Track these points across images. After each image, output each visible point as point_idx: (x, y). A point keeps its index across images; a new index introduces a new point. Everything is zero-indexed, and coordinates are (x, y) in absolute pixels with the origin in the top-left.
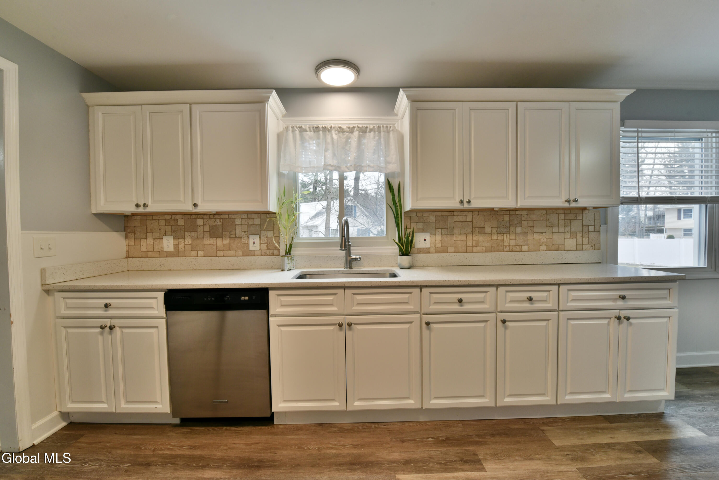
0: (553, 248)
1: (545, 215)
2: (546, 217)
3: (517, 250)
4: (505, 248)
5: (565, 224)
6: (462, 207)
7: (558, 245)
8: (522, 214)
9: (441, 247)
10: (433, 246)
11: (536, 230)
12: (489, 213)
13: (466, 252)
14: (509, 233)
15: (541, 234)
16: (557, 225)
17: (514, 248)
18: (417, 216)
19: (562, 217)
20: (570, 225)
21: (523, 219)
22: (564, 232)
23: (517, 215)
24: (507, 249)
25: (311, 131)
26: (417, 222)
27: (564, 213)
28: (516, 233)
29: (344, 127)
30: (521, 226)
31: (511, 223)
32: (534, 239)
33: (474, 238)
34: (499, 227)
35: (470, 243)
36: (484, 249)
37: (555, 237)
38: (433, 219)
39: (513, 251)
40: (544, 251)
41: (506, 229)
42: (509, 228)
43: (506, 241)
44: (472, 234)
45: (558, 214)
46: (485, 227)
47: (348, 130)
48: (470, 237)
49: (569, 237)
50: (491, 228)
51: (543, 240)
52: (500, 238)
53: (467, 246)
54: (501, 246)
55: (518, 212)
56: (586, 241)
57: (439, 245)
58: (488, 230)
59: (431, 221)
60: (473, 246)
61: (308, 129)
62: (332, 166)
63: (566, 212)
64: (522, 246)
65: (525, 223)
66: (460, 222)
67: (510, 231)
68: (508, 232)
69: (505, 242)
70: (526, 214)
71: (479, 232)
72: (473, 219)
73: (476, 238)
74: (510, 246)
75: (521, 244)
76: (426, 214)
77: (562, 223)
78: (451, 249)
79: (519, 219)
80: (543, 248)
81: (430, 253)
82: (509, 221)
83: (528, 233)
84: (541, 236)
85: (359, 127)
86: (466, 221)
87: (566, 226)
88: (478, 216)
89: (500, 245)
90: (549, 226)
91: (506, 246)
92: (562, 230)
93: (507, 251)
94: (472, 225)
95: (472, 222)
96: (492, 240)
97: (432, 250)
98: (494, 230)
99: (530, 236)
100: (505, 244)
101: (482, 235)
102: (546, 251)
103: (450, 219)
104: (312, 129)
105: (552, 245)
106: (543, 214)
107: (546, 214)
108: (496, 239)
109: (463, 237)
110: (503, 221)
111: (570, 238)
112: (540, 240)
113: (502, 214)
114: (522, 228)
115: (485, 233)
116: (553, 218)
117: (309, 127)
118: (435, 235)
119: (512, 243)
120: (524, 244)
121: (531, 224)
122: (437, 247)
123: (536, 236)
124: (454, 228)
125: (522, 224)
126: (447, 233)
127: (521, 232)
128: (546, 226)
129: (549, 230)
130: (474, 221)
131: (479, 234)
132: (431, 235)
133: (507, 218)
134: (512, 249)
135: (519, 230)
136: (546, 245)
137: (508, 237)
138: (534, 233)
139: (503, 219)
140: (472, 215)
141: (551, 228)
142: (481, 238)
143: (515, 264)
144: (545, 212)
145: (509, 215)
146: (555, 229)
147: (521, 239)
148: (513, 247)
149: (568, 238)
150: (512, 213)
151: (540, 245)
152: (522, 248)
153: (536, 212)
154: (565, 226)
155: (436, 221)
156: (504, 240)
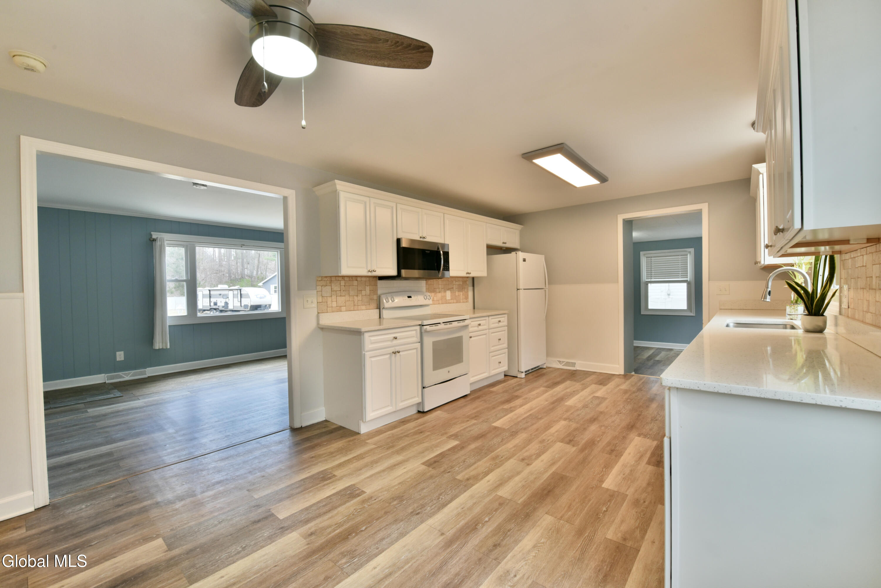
13: (864, 323)
33: (867, 298)
44: (866, 289)
48: (865, 293)
71: (869, 285)
73: (868, 296)
78: (857, 314)
94: (866, 272)
97: (850, 312)
109: (862, 294)
115: (872, 289)
118: (850, 288)
124: (858, 278)
131: (869, 289)
142: (870, 298)
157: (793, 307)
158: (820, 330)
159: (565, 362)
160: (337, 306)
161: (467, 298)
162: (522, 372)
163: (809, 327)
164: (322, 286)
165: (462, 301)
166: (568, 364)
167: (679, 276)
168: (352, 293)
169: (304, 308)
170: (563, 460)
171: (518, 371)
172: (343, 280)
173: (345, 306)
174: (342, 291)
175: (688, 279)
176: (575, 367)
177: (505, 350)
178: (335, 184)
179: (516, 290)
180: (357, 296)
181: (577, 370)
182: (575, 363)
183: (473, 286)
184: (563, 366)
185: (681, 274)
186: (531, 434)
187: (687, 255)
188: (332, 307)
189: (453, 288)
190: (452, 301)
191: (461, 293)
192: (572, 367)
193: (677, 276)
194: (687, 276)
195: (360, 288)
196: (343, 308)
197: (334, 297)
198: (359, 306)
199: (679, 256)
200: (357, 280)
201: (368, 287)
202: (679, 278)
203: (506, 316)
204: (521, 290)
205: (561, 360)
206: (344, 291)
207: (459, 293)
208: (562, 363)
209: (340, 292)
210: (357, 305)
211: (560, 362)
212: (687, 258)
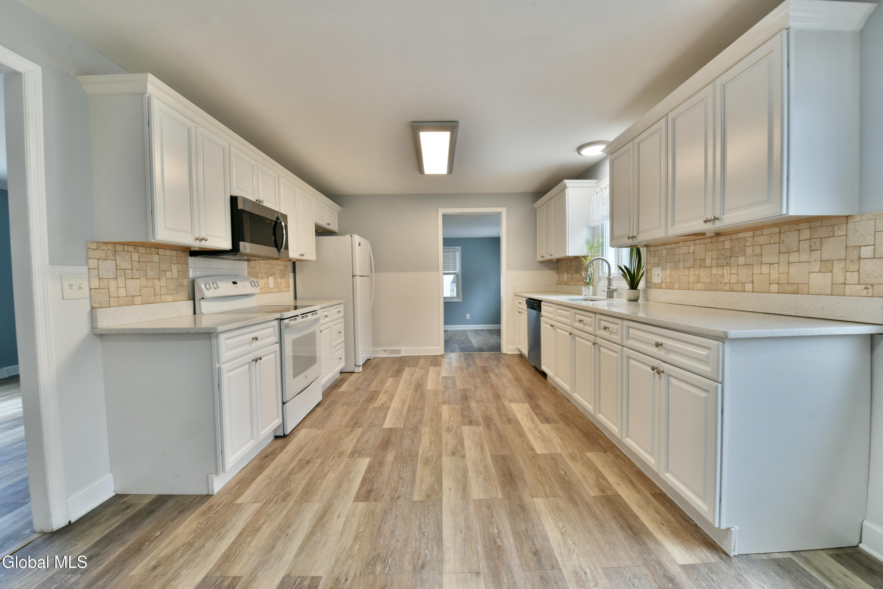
0: (789, 288)
1: (778, 235)
2: (780, 238)
3: (739, 289)
4: (725, 286)
5: (810, 246)
7: (798, 284)
8: (745, 238)
9: (670, 282)
10: (663, 281)
11: (765, 260)
13: (688, 289)
14: (730, 266)
15: (771, 266)
16: (796, 249)
17: (735, 287)
18: (654, 251)
19: (805, 234)
20: (820, 248)
21: (747, 244)
22: (809, 262)
23: (740, 239)
24: (727, 287)
26: (654, 257)
27: (810, 228)
28: (738, 265)
30: (745, 255)
31: (732, 251)
32: (761, 273)
33: (696, 274)
34: (719, 259)
35: (691, 279)
36: (704, 286)
37: (793, 270)
38: (665, 252)
39: (733, 291)
40: (774, 293)
41: (726, 259)
42: (729, 258)
43: (726, 276)
44: (694, 268)
45: (799, 230)
46: (705, 259)
48: (692, 270)
49: (818, 270)
50: (712, 259)
51: (774, 275)
52: (720, 272)
53: (689, 283)
54: (721, 283)
55: (740, 235)
56: (852, 277)
57: (668, 280)
58: (708, 262)
59: (663, 255)
60: (694, 283)
63: (813, 224)
64: (745, 283)
65: (749, 250)
66: (684, 254)
67: (730, 263)
68: (728, 265)
69: (725, 278)
70: (751, 237)
71: (699, 265)
72: (695, 249)
73: (697, 272)
74: (730, 283)
75: (744, 282)
76: (660, 248)
77: (805, 245)
78: (676, 286)
79: (742, 245)
80: (774, 288)
81: (662, 288)
82: (730, 249)
83: (753, 264)
84: (771, 270)
86: (689, 253)
87: (813, 250)
88: (699, 245)
89: (719, 282)
90: (784, 253)
91: (726, 283)
92: (804, 257)
93: (726, 291)
94: (694, 257)
95: (694, 253)
96: (711, 274)
97: (663, 285)
98: (714, 262)
99: (756, 270)
100: (725, 281)
101: (703, 269)
102: (778, 293)
103: (676, 252)
105: (788, 283)
106: (775, 234)
107: (780, 232)
108: (716, 273)
109: (686, 272)
110: (723, 249)
111: (819, 272)
112: (770, 276)
113: (723, 240)
114: (745, 258)
115: (705, 267)
116: (791, 239)
118: (666, 269)
119: (734, 279)
120: (747, 281)
121: (757, 250)
122: (667, 283)
123: (765, 269)
124: (679, 261)
125: (745, 252)
126: (674, 267)
127: (744, 264)
128: (780, 253)
129: (784, 258)
130: (696, 252)
131: (700, 267)
132: (662, 269)
133: (727, 245)
134: (733, 288)
135: (741, 260)
136: (778, 284)
137: (729, 271)
138: (762, 264)
139: (724, 246)
140: (695, 245)
141: (786, 256)
142: (702, 273)
143: (731, 309)
144: (777, 230)
145: (730, 241)
146: (794, 257)
147: (744, 274)
148: (734, 285)
149: (815, 272)
150: (734, 237)
151: (770, 284)
152: (744, 286)
153: (765, 231)
154: (810, 251)
155: (666, 254)
156: (723, 274)
157: (587, 287)
158: (636, 300)
159: (390, 350)
160: (127, 296)
161: (288, 287)
162: (360, 366)
163: (632, 297)
164: (98, 259)
165: (284, 291)
166: (393, 352)
167: (450, 269)
168: (151, 274)
169: (63, 299)
170: (484, 441)
171: (355, 365)
172: (135, 251)
173: (140, 296)
174: (134, 271)
175: (457, 272)
176: (401, 354)
177: (342, 344)
178: (146, 81)
179: (352, 276)
180: (159, 279)
181: (402, 356)
182: (400, 350)
183: (294, 272)
184: (388, 354)
185: (452, 267)
186: (431, 426)
187: (456, 252)
188: (118, 297)
189: (275, 273)
190: (274, 290)
191: (283, 280)
192: (398, 354)
193: (449, 269)
194: (456, 269)
195: (163, 267)
196: (138, 300)
197: (121, 280)
198: (162, 296)
199: (450, 252)
200: (158, 254)
201: (176, 266)
202: (450, 271)
203: (342, 305)
204: (357, 277)
205: (386, 349)
206: (137, 270)
207: (281, 280)
208: (387, 352)
209: (131, 271)
210: (159, 293)
211: (385, 350)
212: (456, 254)
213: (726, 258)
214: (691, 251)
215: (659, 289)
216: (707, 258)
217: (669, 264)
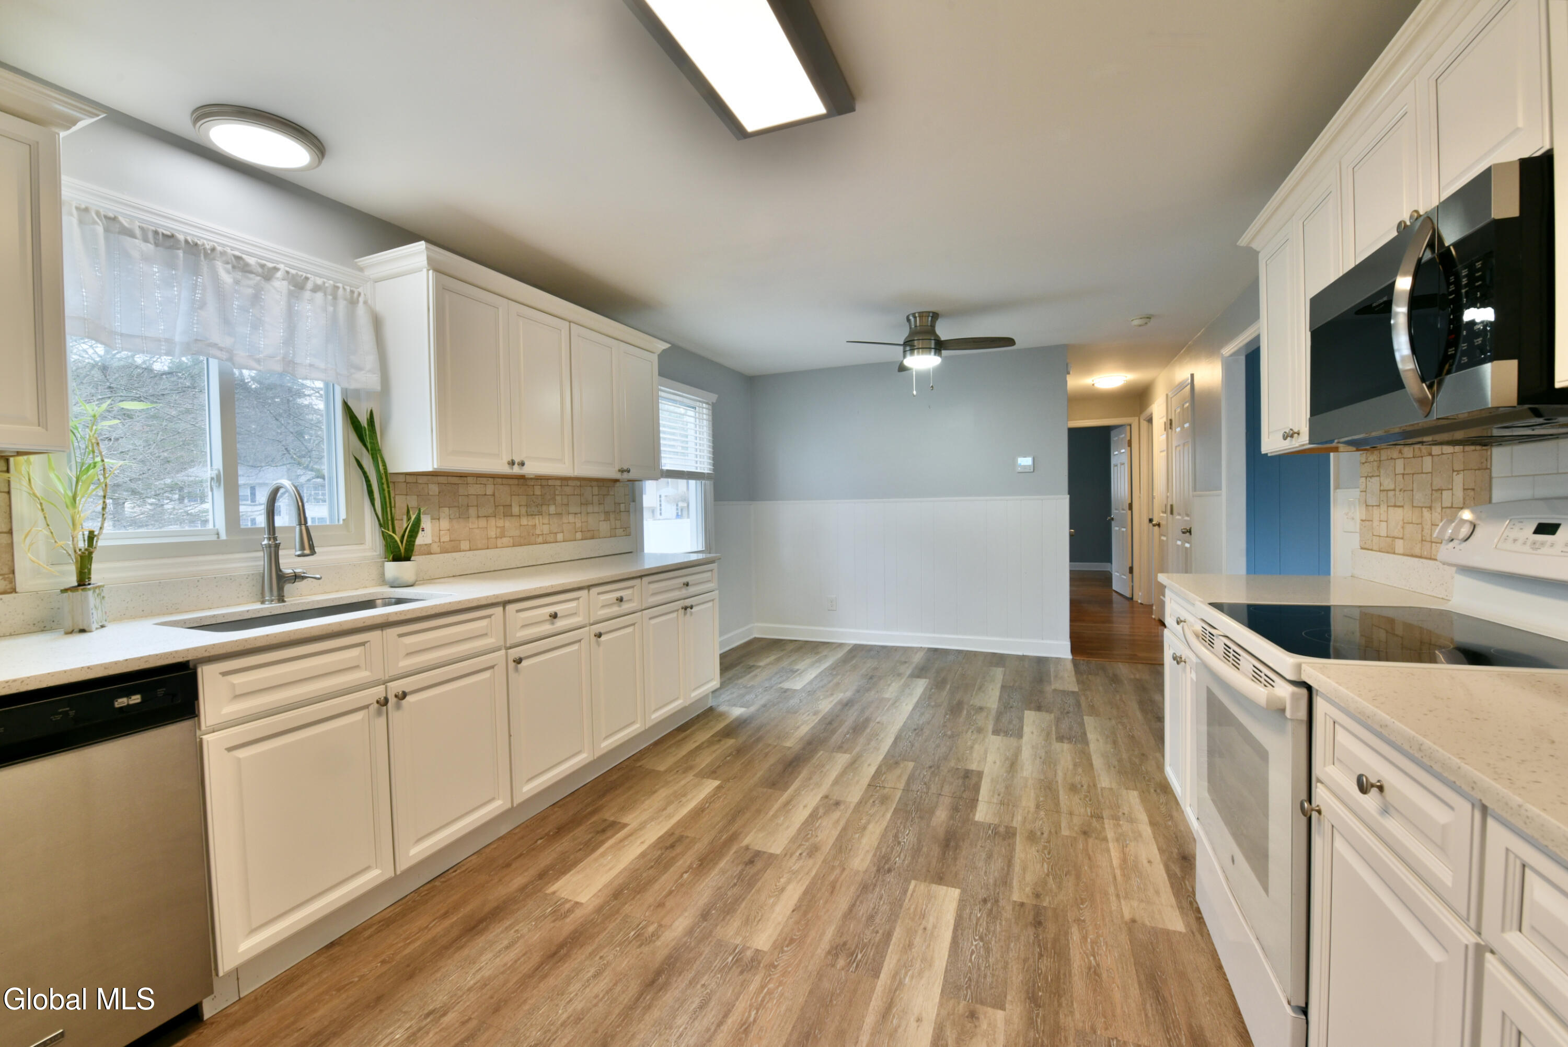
0: (589, 534)
3: (551, 540)
4: (538, 539)
5: (599, 501)
6: (511, 471)
7: (594, 531)
9: (451, 541)
10: (437, 540)
11: (571, 509)
12: (516, 481)
13: (488, 548)
14: (542, 515)
15: (576, 515)
16: (591, 502)
17: (548, 538)
18: (407, 483)
19: (596, 490)
20: (603, 503)
21: (557, 492)
22: (598, 513)
24: (540, 539)
25: (146, 240)
26: (407, 495)
28: (549, 514)
29: (251, 261)
30: (555, 504)
31: (543, 499)
32: (569, 523)
33: (498, 524)
34: (529, 506)
35: (492, 533)
36: (511, 541)
37: (590, 519)
38: (434, 489)
39: (546, 543)
42: (540, 507)
43: (538, 527)
44: (495, 517)
46: (511, 506)
47: (260, 270)
48: (492, 521)
50: (519, 506)
51: (578, 524)
52: (531, 522)
53: (488, 538)
54: (533, 535)
55: (550, 482)
56: (618, 524)
57: (446, 538)
58: (515, 510)
59: (431, 493)
60: (496, 538)
61: (138, 232)
62: (221, 349)
64: (556, 533)
65: (558, 498)
66: (477, 495)
67: (542, 511)
68: (540, 513)
69: (538, 529)
71: (503, 513)
72: (496, 491)
73: (500, 523)
74: (543, 534)
75: (555, 531)
76: (421, 480)
77: (596, 499)
78: (465, 545)
79: (552, 493)
80: (579, 535)
81: (431, 554)
82: (541, 495)
83: (562, 514)
84: (576, 518)
85: (288, 272)
89: (531, 534)
90: (584, 505)
91: (539, 535)
92: (596, 509)
93: (540, 544)
94: (494, 501)
95: (494, 495)
96: (521, 525)
97: (435, 548)
98: (523, 510)
99: (565, 520)
100: (538, 532)
101: (509, 518)
102: (582, 539)
103: (462, 490)
104: (150, 236)
105: (588, 531)
106: (577, 487)
108: (526, 524)
109: (482, 523)
110: (534, 495)
111: (604, 520)
112: (575, 524)
113: (533, 484)
114: (556, 506)
115: (512, 516)
116: (588, 493)
117: (141, 228)
118: (439, 519)
120: (559, 531)
121: (565, 500)
122: (444, 542)
123: (571, 518)
124: (468, 506)
125: (555, 500)
126: (458, 515)
127: (555, 513)
128: (581, 504)
129: (584, 509)
130: (496, 494)
131: (504, 516)
132: (432, 519)
133: (538, 491)
134: (546, 540)
135: (552, 509)
136: (581, 531)
137: (541, 520)
138: (569, 514)
139: (534, 492)
140: (494, 484)
141: (586, 507)
142: (507, 524)
143: (550, 562)
144: (578, 483)
145: (540, 487)
146: (590, 509)
147: (555, 524)
148: (547, 536)
149: (602, 521)
150: (544, 483)
151: (576, 532)
152: (556, 537)
153: (570, 483)
154: (599, 504)
155: (439, 493)
156: (535, 525)
160: (1387, 537)
164: (1366, 477)
168: (1419, 497)
172: (1400, 455)
173: (1402, 538)
174: (1397, 493)
180: (1430, 508)
195: (1438, 482)
196: (1400, 545)
197: (1383, 508)
198: (1434, 544)
200: (1430, 454)
201: (1461, 476)
206: (1401, 490)
209: (1393, 493)
210: (1428, 539)
213: (537, 506)
214: (489, 492)
215: (425, 554)
216: (513, 504)
217: (446, 510)
